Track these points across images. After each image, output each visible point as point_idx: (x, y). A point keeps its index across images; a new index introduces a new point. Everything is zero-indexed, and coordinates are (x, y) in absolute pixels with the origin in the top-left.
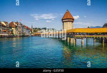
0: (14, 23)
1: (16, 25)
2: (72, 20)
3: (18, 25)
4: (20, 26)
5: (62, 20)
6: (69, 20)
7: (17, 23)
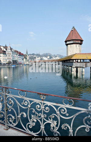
0: (2, 48)
1: (5, 50)
2: (79, 42)
3: (6, 49)
4: (10, 50)
5: (66, 42)
6: (75, 41)
7: (6, 47)
